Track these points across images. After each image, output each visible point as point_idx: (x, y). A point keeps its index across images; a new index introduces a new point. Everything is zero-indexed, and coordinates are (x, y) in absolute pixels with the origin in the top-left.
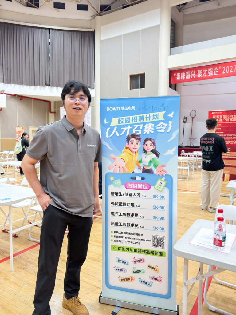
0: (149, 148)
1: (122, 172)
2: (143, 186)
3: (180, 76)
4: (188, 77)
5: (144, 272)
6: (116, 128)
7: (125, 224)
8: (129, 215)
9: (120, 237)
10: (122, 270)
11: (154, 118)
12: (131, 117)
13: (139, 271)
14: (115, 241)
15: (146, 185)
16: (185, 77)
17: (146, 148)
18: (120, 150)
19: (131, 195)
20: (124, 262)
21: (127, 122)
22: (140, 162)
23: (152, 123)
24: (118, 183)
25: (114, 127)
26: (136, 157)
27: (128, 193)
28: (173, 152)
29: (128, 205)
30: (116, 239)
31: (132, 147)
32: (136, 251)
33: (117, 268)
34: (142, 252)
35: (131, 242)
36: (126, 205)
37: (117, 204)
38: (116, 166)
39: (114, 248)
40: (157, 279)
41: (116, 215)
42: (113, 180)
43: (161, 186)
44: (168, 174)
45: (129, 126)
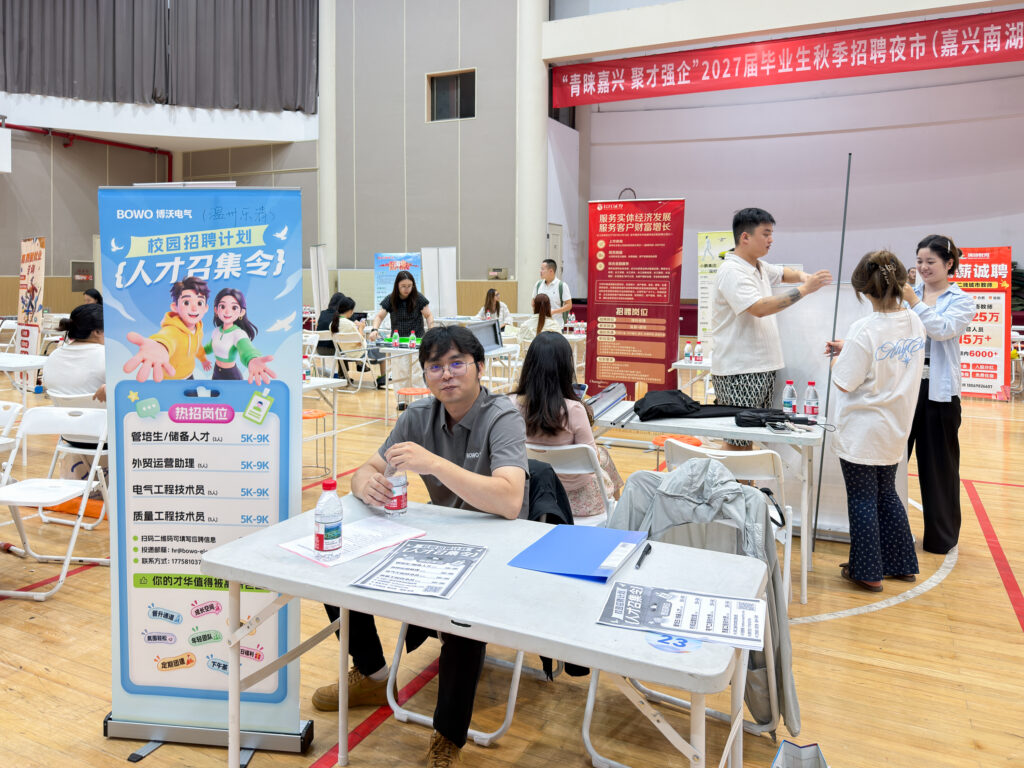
0: (229, 315)
1: (160, 378)
2: (217, 413)
3: (582, 85)
4: (604, 86)
5: (218, 638)
6: (142, 263)
7: (169, 516)
8: (180, 489)
9: (157, 550)
10: (164, 638)
11: (241, 241)
12: (182, 236)
13: (206, 638)
14: (144, 561)
15: (223, 409)
16: (596, 86)
17: (221, 314)
18: (156, 321)
19: (184, 437)
20: (169, 617)
21: (173, 247)
22: (208, 350)
23: (237, 253)
24: (149, 408)
25: (137, 260)
26: (197, 338)
27: (176, 434)
28: (290, 325)
29: (179, 463)
30: (148, 555)
31: (185, 311)
32: (199, 582)
33: (151, 635)
34: (214, 585)
35: (186, 562)
36: (174, 464)
37: (147, 463)
38: (143, 361)
39: (142, 581)
40: (251, 654)
41: (146, 493)
42: (136, 401)
43: (259, 410)
44: (277, 379)
45: (177, 259)
